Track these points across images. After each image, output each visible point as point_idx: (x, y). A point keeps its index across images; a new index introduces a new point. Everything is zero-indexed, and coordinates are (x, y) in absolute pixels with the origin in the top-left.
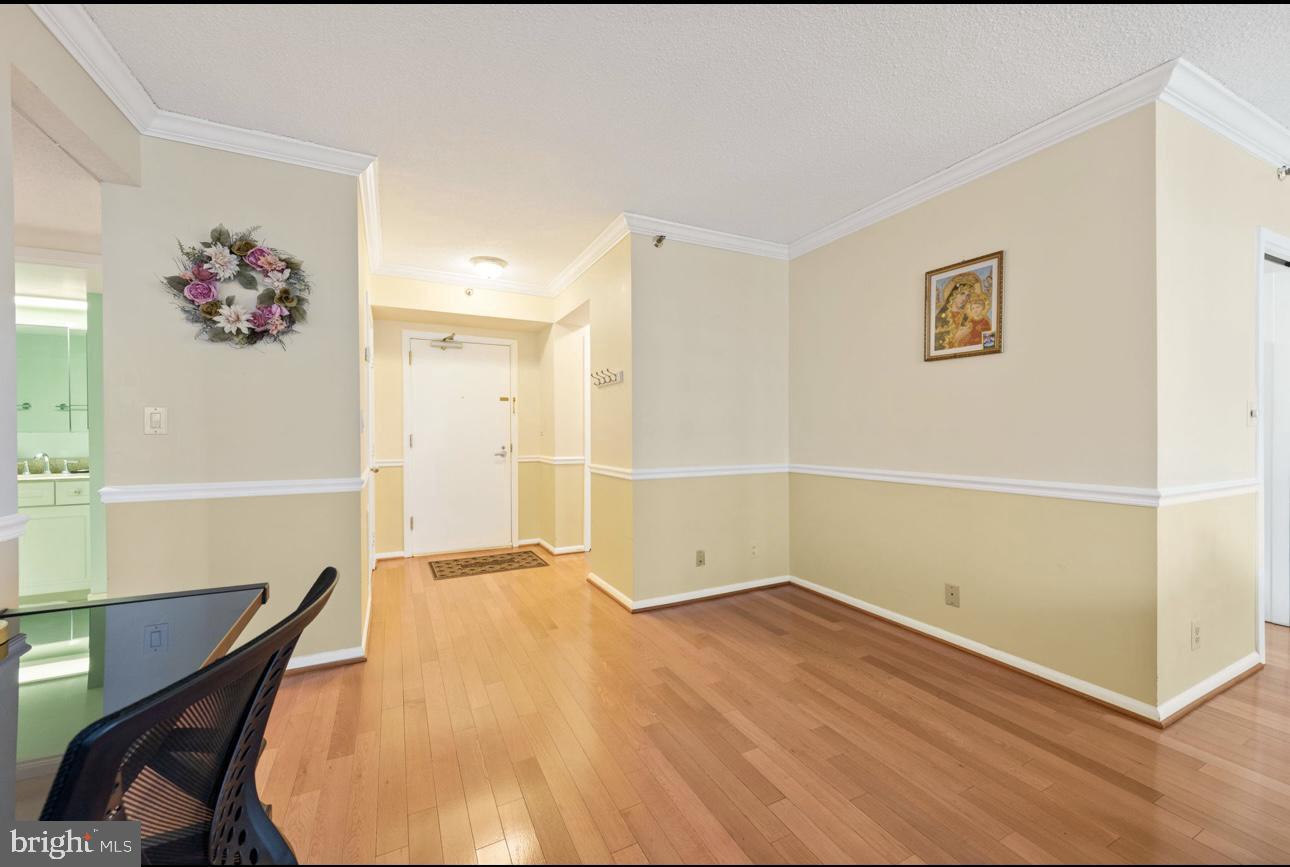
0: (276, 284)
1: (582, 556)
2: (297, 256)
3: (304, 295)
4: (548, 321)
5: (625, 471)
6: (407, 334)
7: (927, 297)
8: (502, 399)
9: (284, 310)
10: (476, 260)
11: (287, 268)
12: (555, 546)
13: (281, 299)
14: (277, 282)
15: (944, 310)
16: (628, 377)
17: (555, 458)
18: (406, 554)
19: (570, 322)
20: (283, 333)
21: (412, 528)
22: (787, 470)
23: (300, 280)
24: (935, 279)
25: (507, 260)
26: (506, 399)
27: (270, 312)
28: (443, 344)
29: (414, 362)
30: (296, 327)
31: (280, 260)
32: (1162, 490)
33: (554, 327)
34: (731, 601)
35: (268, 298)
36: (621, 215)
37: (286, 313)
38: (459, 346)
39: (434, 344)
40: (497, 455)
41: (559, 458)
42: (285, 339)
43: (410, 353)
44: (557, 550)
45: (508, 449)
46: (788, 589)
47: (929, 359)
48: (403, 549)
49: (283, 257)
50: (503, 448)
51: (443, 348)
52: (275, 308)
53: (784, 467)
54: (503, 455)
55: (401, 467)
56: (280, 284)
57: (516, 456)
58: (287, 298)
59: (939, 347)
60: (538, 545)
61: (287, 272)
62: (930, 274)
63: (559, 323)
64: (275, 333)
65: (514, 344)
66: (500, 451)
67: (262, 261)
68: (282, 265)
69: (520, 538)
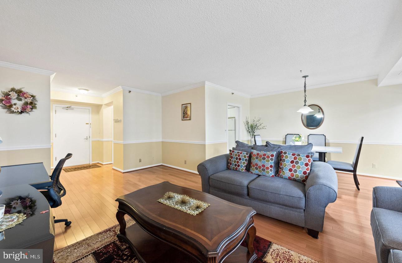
0: (28, 101)
1: (111, 165)
2: (34, 94)
3: (36, 103)
4: (102, 104)
5: (122, 142)
6: (54, 105)
7: (182, 109)
8: (87, 124)
9: (31, 106)
10: (80, 89)
11: (32, 97)
12: (103, 162)
13: (30, 104)
14: (29, 100)
15: (184, 112)
16: (122, 121)
17: (104, 140)
19: (108, 105)
20: (30, 111)
21: (56, 160)
22: (161, 141)
23: (35, 100)
24: (183, 106)
25: (88, 89)
26: (88, 124)
27: (27, 107)
28: (67, 108)
29: (57, 113)
30: (33, 110)
31: (30, 95)
32: (206, 142)
33: (103, 106)
34: (148, 169)
35: (26, 104)
36: (120, 86)
37: (31, 107)
38: (73, 109)
39: (64, 108)
40: (85, 139)
42: (30, 113)
43: (56, 110)
44: (104, 163)
45: (88, 137)
46: (161, 166)
47: (182, 120)
48: (53, 167)
49: (31, 94)
50: (87, 137)
52: (28, 106)
53: (161, 140)
54: (87, 139)
55: (53, 143)
56: (30, 101)
57: (91, 139)
58: (32, 104)
59: (184, 118)
60: (98, 163)
61: (32, 98)
62: (182, 105)
63: (105, 105)
64: (28, 112)
65: (90, 109)
66: (86, 138)
67: (25, 95)
68: (30, 96)
69: (92, 162)
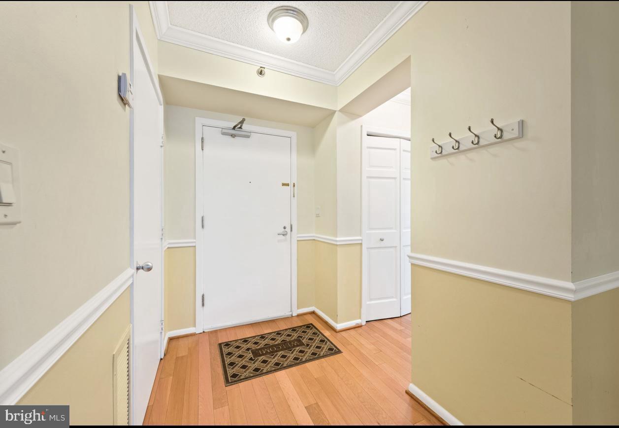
6: (199, 121)
8: (283, 185)
17: (338, 239)
18: (198, 330)
19: (350, 111)
21: (203, 305)
26: (288, 185)
28: (233, 132)
29: (204, 148)
33: (337, 112)
38: (246, 135)
39: (224, 131)
41: (341, 239)
43: (202, 139)
44: (339, 326)
45: (288, 229)
48: (195, 326)
50: (284, 228)
51: (233, 136)
54: (284, 234)
55: (195, 246)
57: (296, 235)
60: (313, 313)
63: (341, 111)
65: (293, 135)
66: (282, 230)
69: (298, 308)
